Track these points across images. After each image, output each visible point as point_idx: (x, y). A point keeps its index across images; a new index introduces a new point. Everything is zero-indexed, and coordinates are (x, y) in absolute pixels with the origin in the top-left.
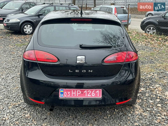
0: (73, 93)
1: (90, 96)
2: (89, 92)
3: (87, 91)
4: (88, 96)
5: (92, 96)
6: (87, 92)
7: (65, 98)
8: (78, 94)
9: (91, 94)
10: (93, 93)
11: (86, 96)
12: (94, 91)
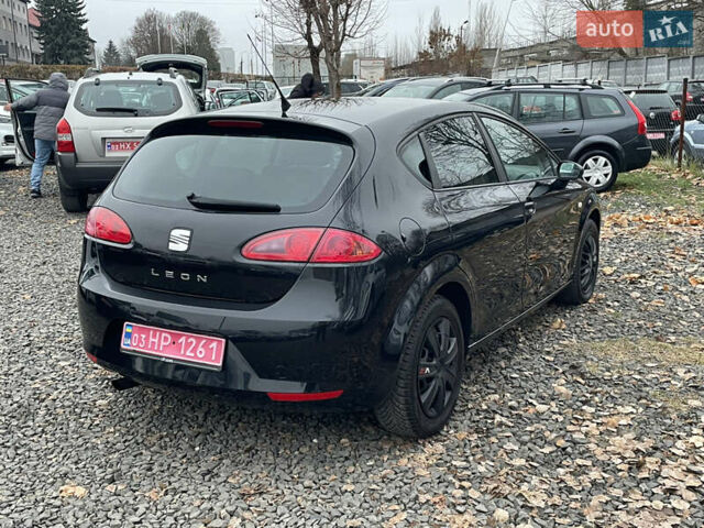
0: (151, 339)
1: (192, 355)
2: (192, 343)
3: (188, 337)
4: (188, 354)
5: (196, 357)
6: (186, 340)
7: (134, 351)
8: (163, 343)
9: (194, 350)
10: (200, 349)
11: (182, 352)
12: (204, 341)
